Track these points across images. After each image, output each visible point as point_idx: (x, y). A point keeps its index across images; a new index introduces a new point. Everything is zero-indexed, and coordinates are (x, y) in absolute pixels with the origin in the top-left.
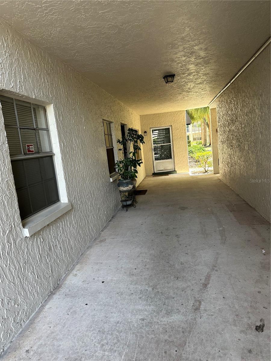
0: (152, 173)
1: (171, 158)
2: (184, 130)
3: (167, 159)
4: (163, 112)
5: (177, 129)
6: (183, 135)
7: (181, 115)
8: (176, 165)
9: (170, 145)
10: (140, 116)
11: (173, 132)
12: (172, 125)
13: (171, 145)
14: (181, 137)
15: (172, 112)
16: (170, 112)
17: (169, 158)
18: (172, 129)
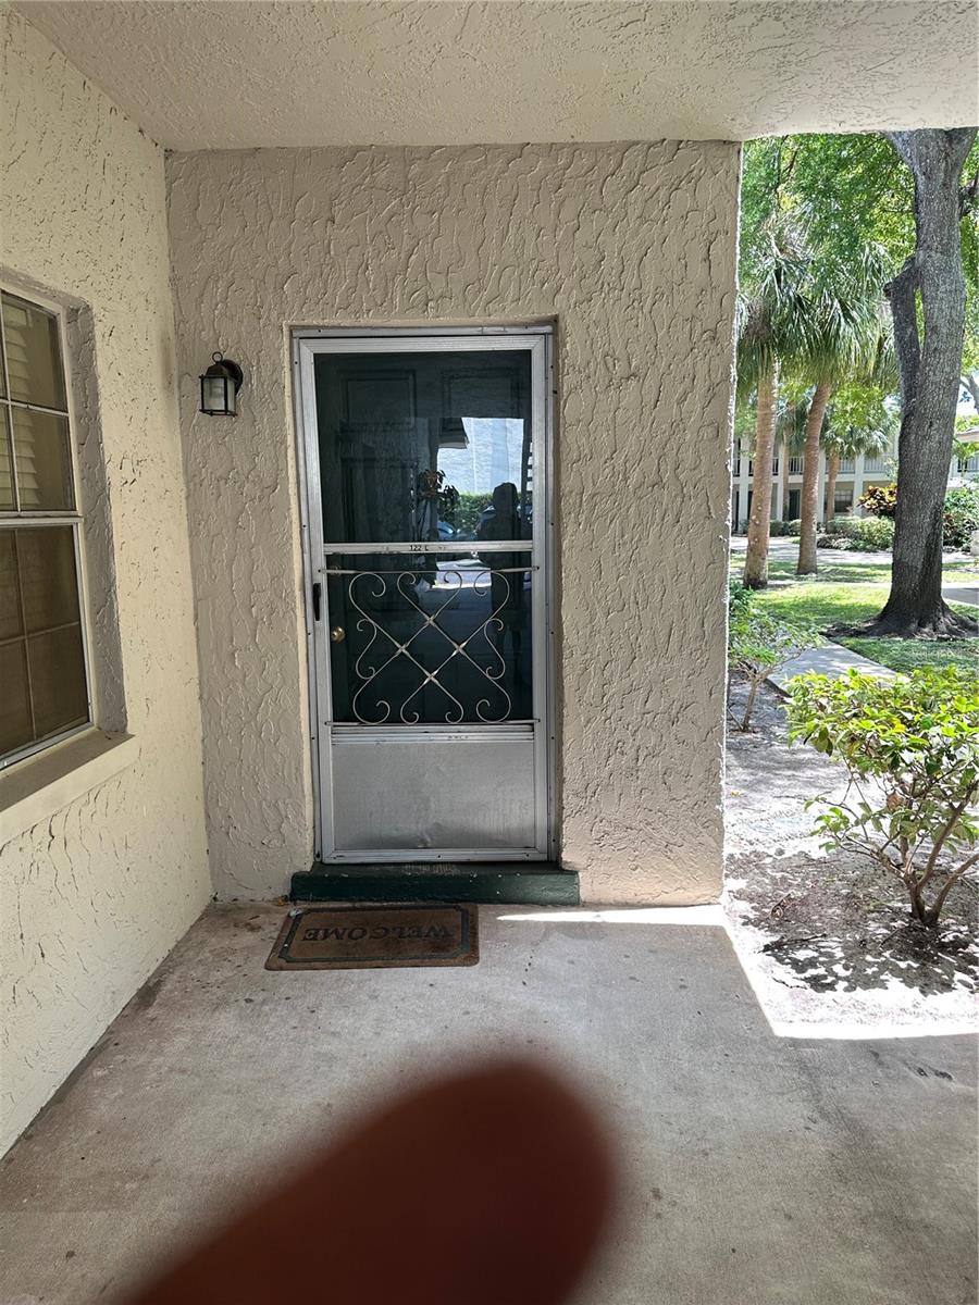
0: (289, 872)
1: (522, 711)
2: (701, 386)
3: (471, 719)
4: (462, 140)
5: (620, 369)
6: (688, 457)
7: (683, 198)
8: (569, 801)
9: (522, 559)
10: (169, 153)
11: (568, 412)
12: (569, 323)
13: (537, 559)
14: (659, 483)
15: (575, 148)
16: (552, 149)
17: (495, 715)
18: (555, 368)
